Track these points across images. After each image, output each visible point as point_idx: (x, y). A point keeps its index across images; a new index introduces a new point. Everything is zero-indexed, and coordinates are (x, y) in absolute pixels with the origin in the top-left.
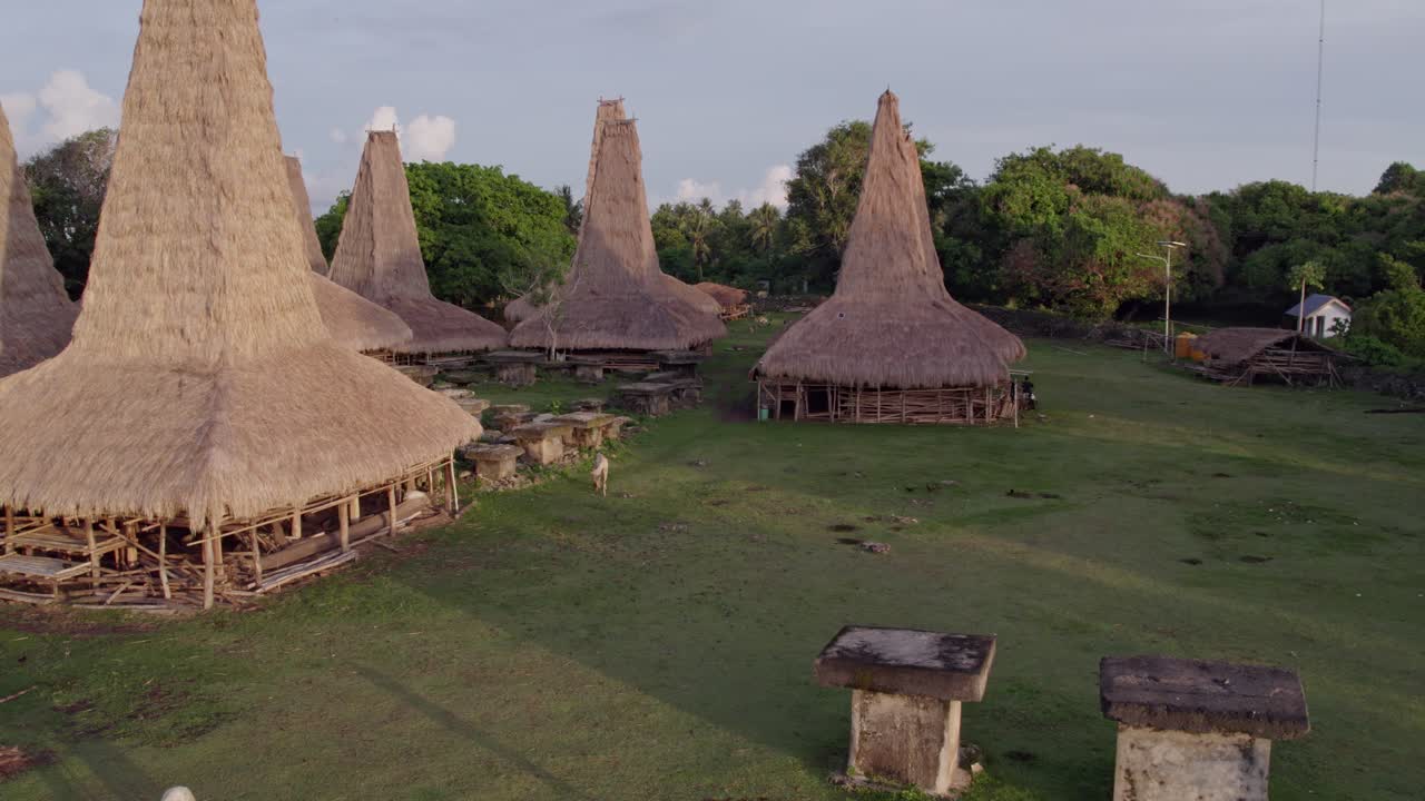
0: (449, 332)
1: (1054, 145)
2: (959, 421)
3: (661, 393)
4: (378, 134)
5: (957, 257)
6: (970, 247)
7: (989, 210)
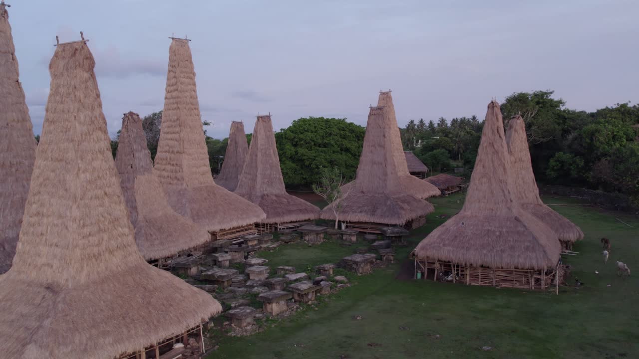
0: (290, 212)
1: (630, 102)
2: (526, 287)
3: (366, 262)
4: (261, 117)
5: (571, 165)
6: (577, 159)
7: (588, 140)
